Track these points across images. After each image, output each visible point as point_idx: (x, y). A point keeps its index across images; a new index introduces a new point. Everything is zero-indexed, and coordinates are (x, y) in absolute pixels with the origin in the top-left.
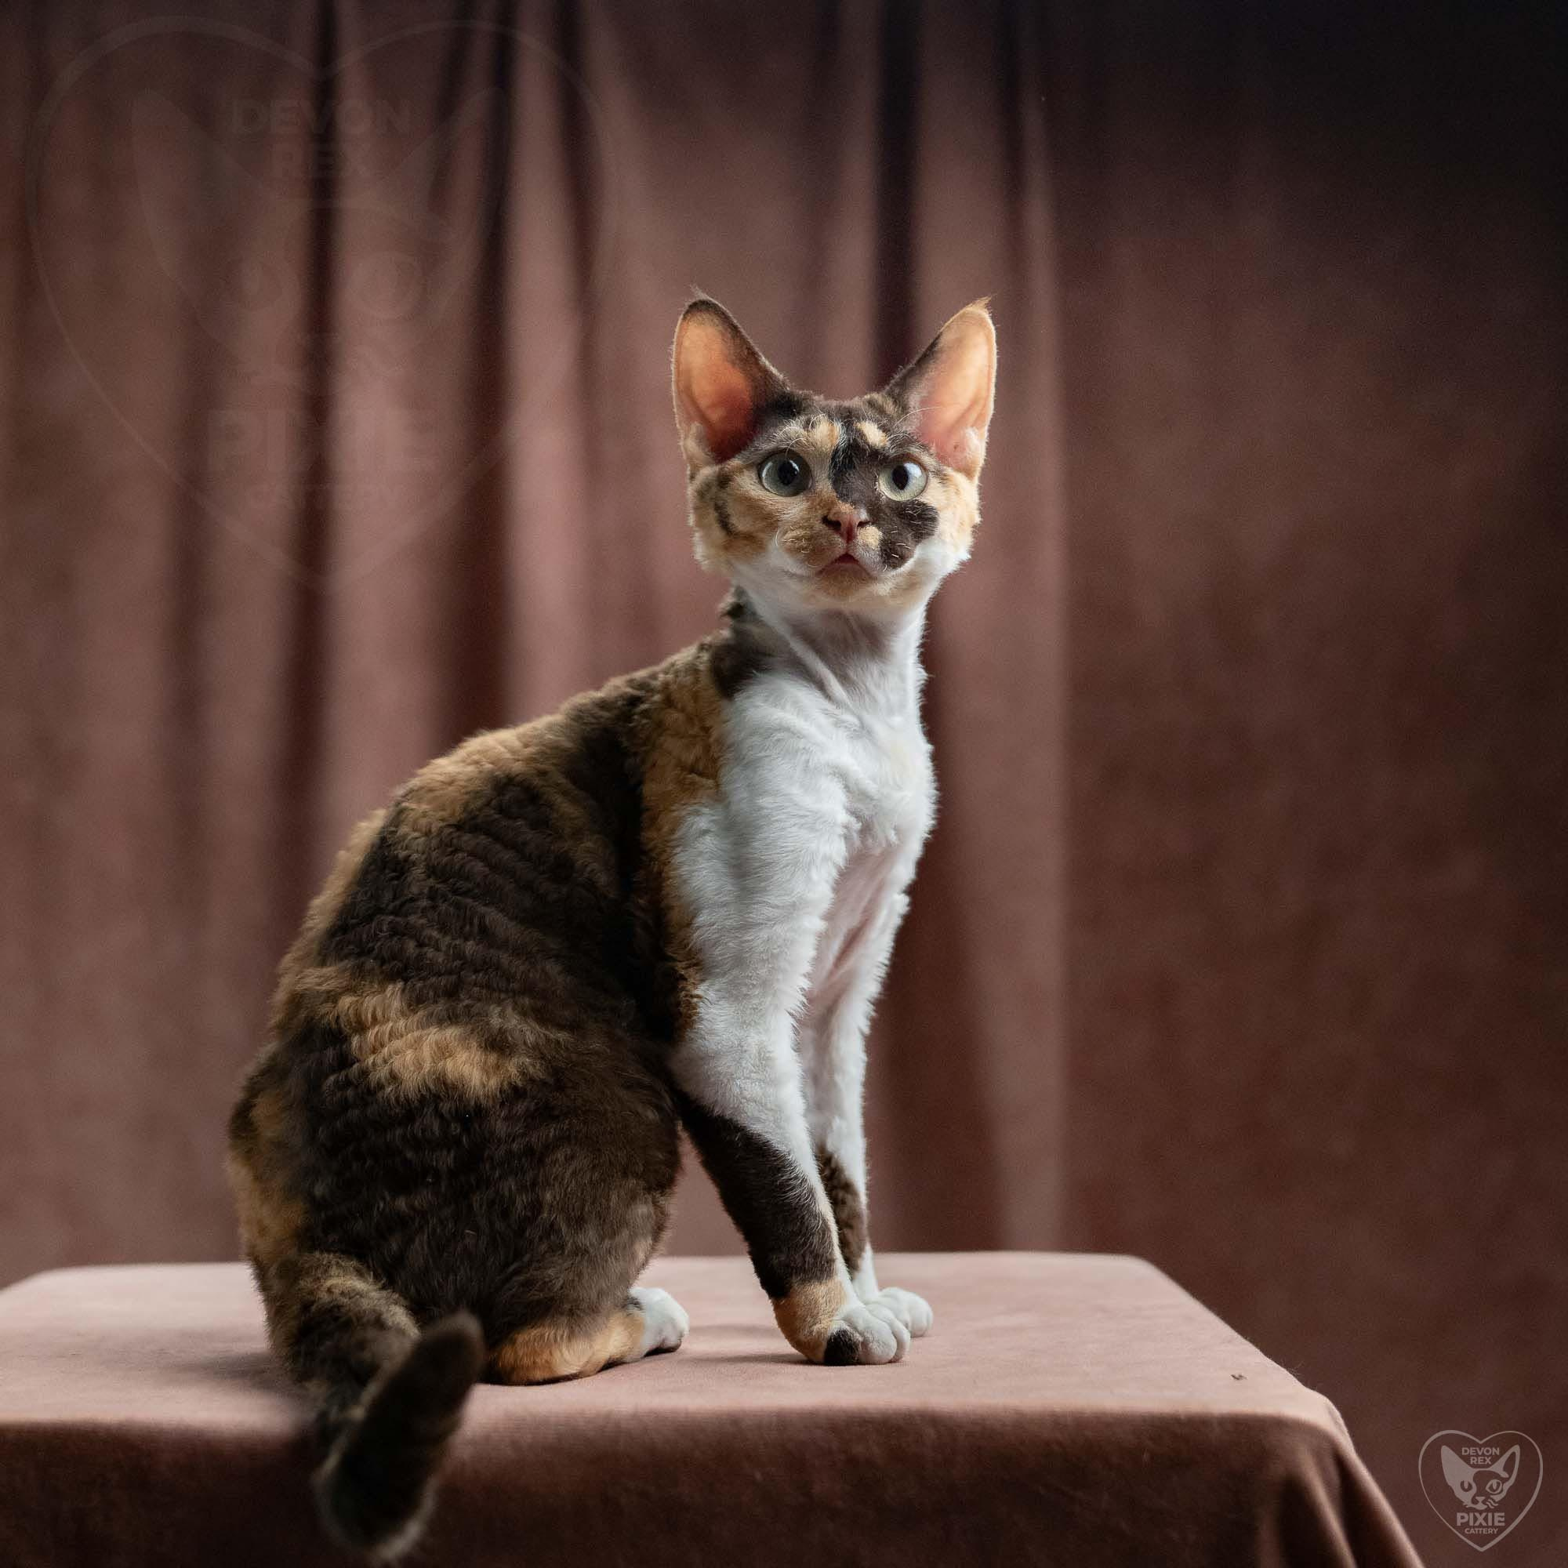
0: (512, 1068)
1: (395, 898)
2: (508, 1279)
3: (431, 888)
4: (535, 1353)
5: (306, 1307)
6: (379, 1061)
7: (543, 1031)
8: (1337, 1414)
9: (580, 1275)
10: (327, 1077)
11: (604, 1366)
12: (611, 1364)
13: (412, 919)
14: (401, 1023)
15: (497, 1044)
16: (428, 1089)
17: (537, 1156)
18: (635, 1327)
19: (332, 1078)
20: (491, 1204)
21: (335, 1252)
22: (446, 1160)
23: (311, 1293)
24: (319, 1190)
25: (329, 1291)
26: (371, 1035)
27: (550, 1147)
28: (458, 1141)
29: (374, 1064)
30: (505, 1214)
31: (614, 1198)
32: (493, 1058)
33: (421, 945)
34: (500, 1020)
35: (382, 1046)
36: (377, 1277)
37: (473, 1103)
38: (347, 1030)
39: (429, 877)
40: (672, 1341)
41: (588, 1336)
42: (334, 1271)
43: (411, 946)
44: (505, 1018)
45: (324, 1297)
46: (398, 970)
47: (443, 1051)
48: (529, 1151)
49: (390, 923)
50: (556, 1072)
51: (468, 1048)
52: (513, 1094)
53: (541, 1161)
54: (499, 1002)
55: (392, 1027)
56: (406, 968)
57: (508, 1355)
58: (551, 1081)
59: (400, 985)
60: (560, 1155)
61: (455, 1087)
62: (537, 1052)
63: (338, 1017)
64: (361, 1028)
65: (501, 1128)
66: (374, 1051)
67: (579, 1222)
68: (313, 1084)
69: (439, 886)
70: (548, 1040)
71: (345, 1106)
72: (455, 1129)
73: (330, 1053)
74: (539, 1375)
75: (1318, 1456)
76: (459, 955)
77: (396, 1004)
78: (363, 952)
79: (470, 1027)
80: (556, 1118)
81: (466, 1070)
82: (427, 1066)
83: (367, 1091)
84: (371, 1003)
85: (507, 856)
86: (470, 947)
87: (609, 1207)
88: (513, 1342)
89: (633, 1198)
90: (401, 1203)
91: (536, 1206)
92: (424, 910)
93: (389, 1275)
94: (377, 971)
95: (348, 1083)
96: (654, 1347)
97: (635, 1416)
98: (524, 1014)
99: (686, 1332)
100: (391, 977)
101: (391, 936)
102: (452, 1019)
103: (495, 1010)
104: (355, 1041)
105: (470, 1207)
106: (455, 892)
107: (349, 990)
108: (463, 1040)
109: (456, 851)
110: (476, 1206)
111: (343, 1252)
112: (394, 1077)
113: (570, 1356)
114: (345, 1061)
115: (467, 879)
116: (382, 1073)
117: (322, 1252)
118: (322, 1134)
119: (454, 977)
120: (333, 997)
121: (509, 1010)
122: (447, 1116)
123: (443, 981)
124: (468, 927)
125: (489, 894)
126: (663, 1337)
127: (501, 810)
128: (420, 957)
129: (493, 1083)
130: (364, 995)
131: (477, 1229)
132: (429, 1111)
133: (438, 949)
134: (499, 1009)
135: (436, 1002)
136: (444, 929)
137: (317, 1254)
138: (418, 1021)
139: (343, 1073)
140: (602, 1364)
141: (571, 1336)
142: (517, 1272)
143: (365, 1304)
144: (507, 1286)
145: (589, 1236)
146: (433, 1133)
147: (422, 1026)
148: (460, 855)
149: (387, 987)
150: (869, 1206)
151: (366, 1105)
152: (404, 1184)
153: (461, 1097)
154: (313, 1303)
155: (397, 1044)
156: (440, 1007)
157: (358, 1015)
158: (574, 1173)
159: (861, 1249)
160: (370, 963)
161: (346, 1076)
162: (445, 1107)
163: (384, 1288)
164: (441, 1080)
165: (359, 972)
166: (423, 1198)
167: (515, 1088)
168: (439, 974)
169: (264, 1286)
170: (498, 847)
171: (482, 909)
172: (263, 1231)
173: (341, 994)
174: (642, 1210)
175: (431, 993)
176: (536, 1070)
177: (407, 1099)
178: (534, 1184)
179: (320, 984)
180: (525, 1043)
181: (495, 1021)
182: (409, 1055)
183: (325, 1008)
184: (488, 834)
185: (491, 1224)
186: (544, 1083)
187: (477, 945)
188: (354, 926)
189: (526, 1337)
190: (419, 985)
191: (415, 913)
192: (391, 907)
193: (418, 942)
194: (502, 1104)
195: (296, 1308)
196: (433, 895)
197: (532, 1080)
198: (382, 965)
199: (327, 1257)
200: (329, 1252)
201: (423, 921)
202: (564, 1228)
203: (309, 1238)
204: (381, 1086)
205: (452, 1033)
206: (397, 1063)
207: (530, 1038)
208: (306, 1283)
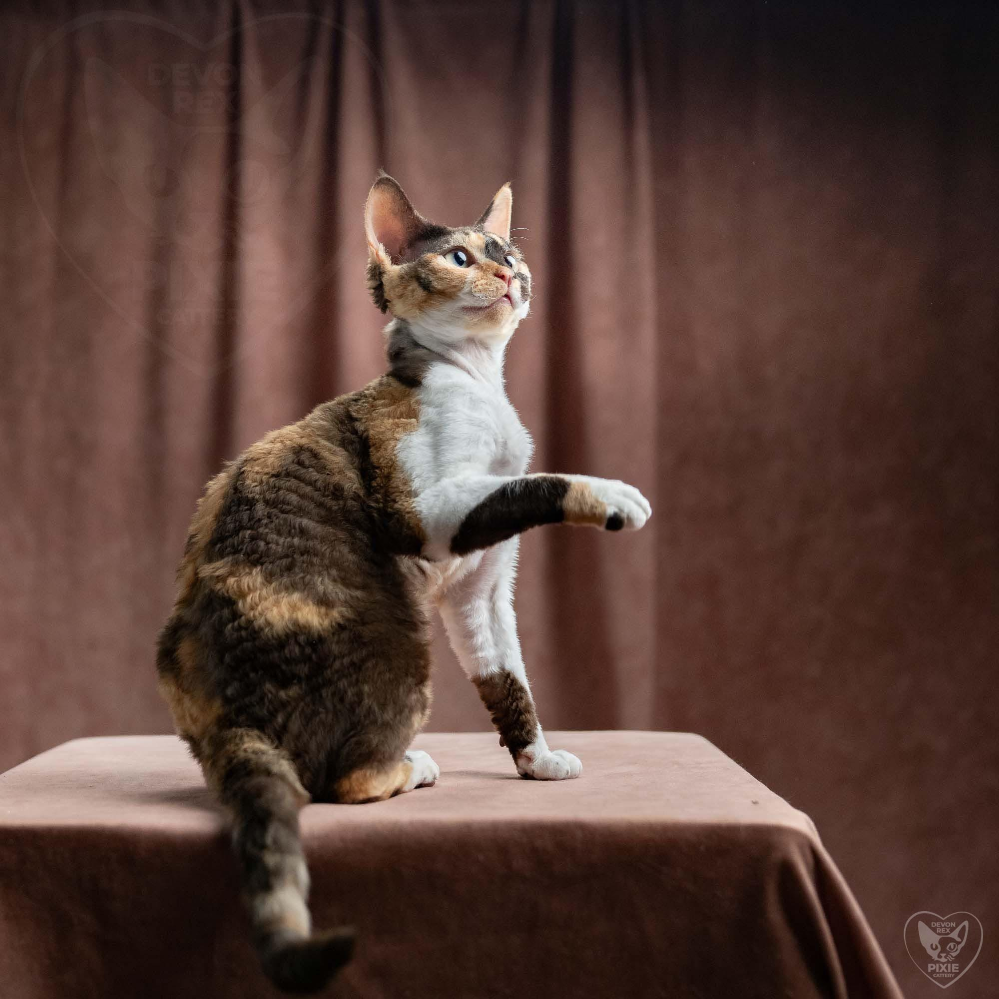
0: (335, 614)
1: (250, 520)
2: (347, 740)
3: (268, 513)
4: (361, 784)
5: (230, 760)
6: (257, 614)
7: (348, 591)
9: (386, 737)
10: (226, 625)
11: (393, 793)
12: (397, 793)
13: (261, 530)
14: (264, 592)
15: (324, 602)
16: (290, 630)
17: (357, 667)
18: (408, 771)
19: (230, 626)
20: (333, 694)
21: (244, 727)
22: (303, 669)
23: (234, 752)
24: (229, 692)
25: (245, 750)
26: (249, 599)
27: (363, 661)
28: (310, 658)
29: (254, 616)
30: (342, 700)
31: (401, 690)
32: (323, 610)
33: (267, 543)
34: (323, 587)
35: (257, 605)
36: (272, 742)
37: (316, 635)
38: (234, 597)
39: (266, 507)
40: (429, 779)
41: (386, 773)
42: (246, 739)
43: (262, 544)
44: (324, 584)
45: (241, 754)
46: (255, 559)
47: (294, 608)
48: (353, 664)
49: (249, 534)
50: (359, 614)
51: (308, 605)
52: (340, 628)
53: (360, 669)
54: (320, 574)
55: (260, 594)
56: (261, 557)
57: (346, 785)
58: (358, 619)
59: (259, 568)
60: (370, 664)
61: (305, 627)
62: (346, 603)
63: (228, 590)
64: (243, 595)
65: (335, 649)
66: (252, 608)
67: (383, 707)
68: (219, 631)
69: (272, 510)
70: (352, 597)
71: (240, 640)
72: (308, 650)
73: (226, 612)
74: (361, 796)
76: (291, 546)
77: (260, 579)
78: (236, 551)
79: (306, 593)
80: (364, 644)
81: (309, 617)
82: (287, 616)
83: (252, 631)
84: (246, 581)
85: (308, 489)
86: (296, 541)
87: (398, 696)
88: (350, 778)
90: (282, 694)
91: (360, 695)
92: (266, 525)
94: (247, 561)
95: (240, 628)
96: (420, 783)
97: (411, 824)
98: (335, 581)
100: (254, 564)
101: (251, 541)
102: (292, 587)
103: (318, 580)
104: (240, 604)
105: (321, 696)
106: (283, 512)
107: (231, 574)
108: (304, 600)
109: (279, 489)
110: (324, 695)
111: (249, 726)
112: (268, 624)
113: (379, 785)
114: (236, 615)
115: (288, 504)
116: (261, 621)
117: (236, 728)
118: (227, 659)
119: (290, 559)
120: (222, 579)
121: (327, 580)
122: (302, 643)
123: (285, 562)
124: (293, 531)
125: (300, 511)
126: (424, 777)
127: (300, 463)
128: (268, 549)
129: (326, 623)
130: (242, 575)
131: (325, 708)
132: (292, 641)
133: (277, 544)
134: (320, 579)
135: (282, 576)
136: (279, 533)
137: (234, 729)
138: (274, 588)
139: (236, 623)
141: (379, 772)
142: (353, 736)
143: (264, 759)
144: (348, 744)
145: (388, 716)
146: (296, 654)
147: (277, 592)
148: (281, 492)
149: (253, 570)
151: (254, 639)
152: (284, 682)
153: (309, 632)
154: (234, 758)
155: (265, 604)
156: (285, 580)
157: (239, 587)
158: (380, 674)
160: (241, 556)
161: (239, 624)
162: (302, 639)
163: (277, 748)
164: (296, 623)
165: (236, 563)
166: (294, 691)
167: (339, 625)
168: (281, 558)
169: (197, 751)
170: (302, 485)
171: (299, 520)
172: (194, 721)
173: (228, 576)
174: (414, 697)
175: (278, 571)
176: (348, 613)
177: (278, 635)
178: (357, 681)
179: (214, 572)
180: (339, 599)
181: (321, 588)
182: (275, 610)
183: (219, 586)
184: (296, 477)
185: (335, 706)
186: (355, 621)
187: (300, 539)
188: (227, 537)
189: (356, 775)
190: (270, 567)
191: (262, 526)
192: (249, 525)
193: (266, 542)
194: (333, 634)
195: (223, 762)
196: (269, 516)
197: (348, 620)
198: (248, 558)
199: (240, 731)
200: (240, 727)
201: (267, 530)
202: (376, 709)
203: (225, 722)
204: (261, 629)
205: (296, 596)
206: (269, 616)
207: (342, 597)
208: (231, 747)
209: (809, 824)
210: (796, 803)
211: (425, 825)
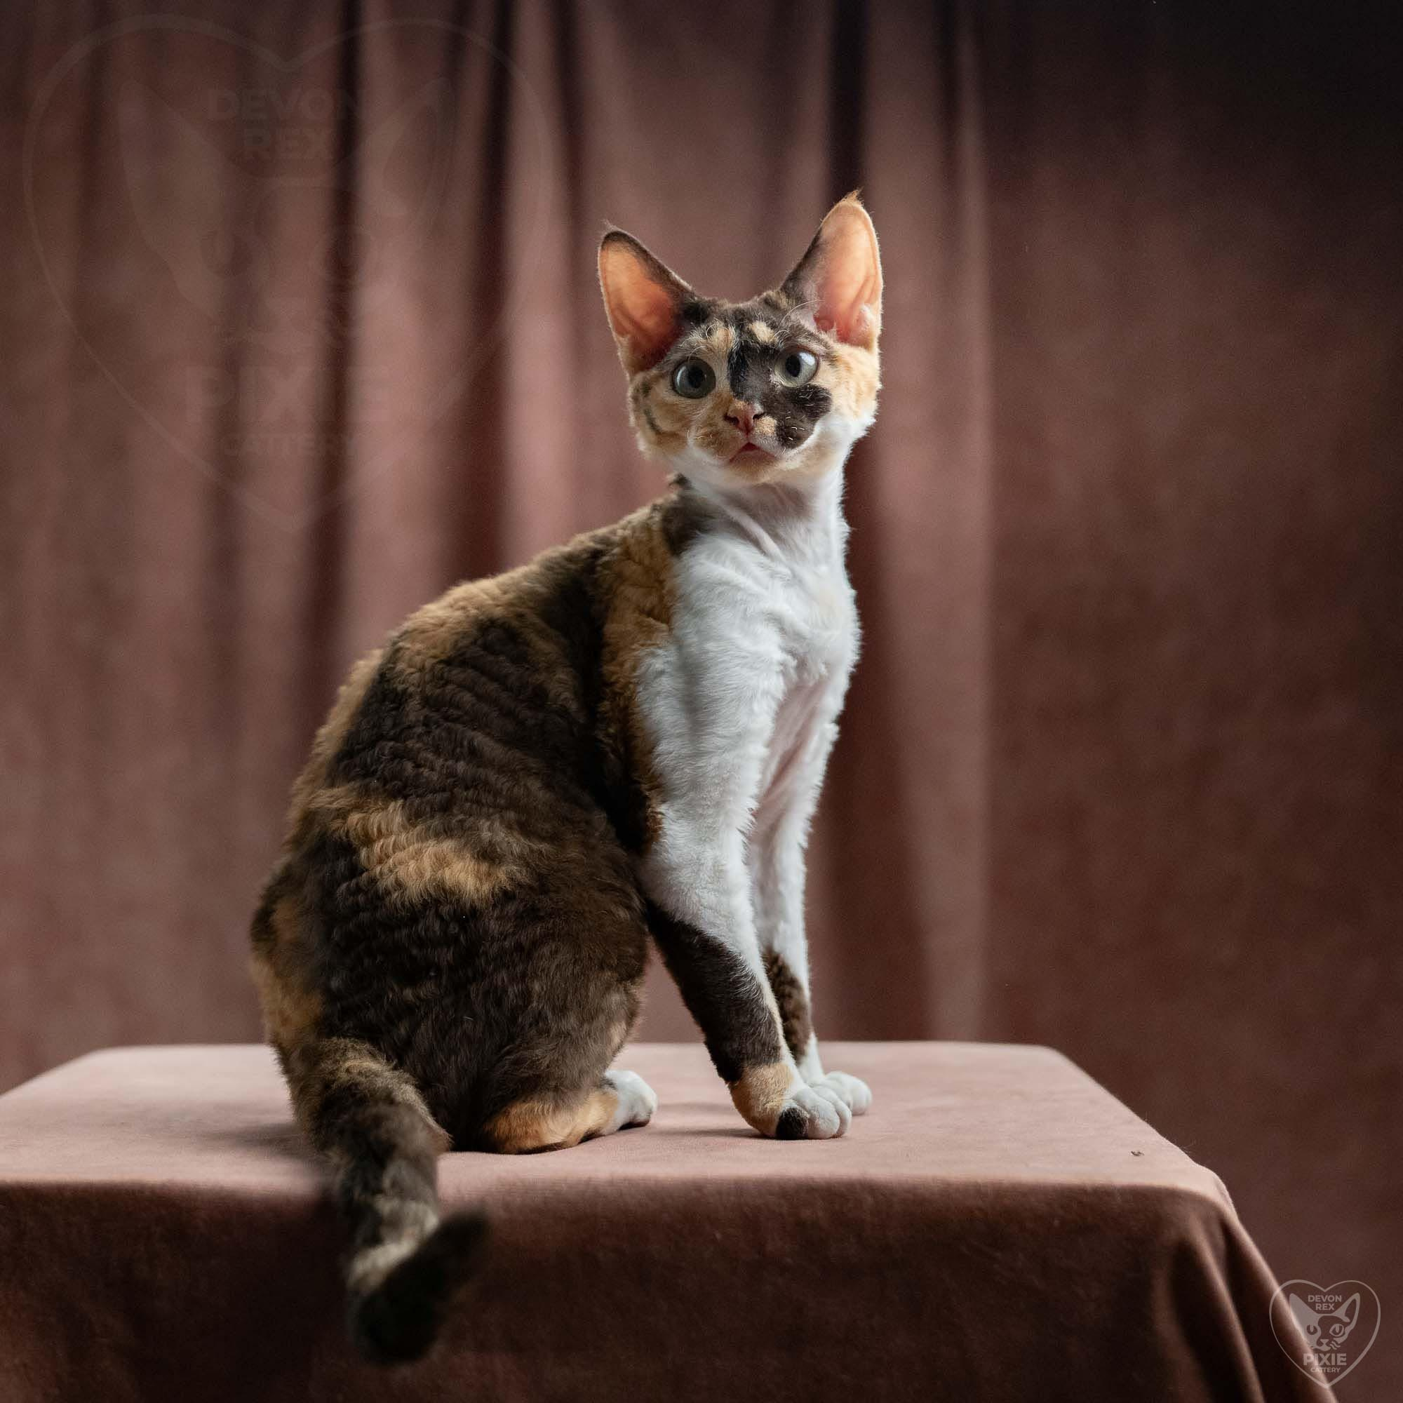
0: (502, 874)
1: (395, 725)
2: (499, 1060)
3: (426, 717)
4: (526, 1125)
5: (327, 1086)
6: (386, 870)
7: (527, 842)
8: (1224, 1187)
9: (564, 1055)
10: (339, 885)
11: (584, 1137)
12: (590, 1136)
13: (410, 744)
14: (403, 837)
15: (488, 855)
16: (430, 895)
17: (525, 952)
18: (610, 1103)
19: (344, 886)
20: (486, 994)
21: (350, 1037)
22: (446, 956)
23: (332, 1073)
24: (335, 983)
25: (348, 1071)
26: (377, 847)
27: (536, 944)
28: (456, 939)
29: (381, 874)
30: (499, 1003)
31: (592, 988)
32: (484, 867)
33: (418, 766)
34: (490, 834)
35: (388, 857)
36: (389, 1059)
37: (468, 905)
38: (356, 843)
39: (424, 707)
40: (642, 1117)
41: (570, 1109)
42: (350, 1054)
43: (409, 766)
44: (492, 831)
45: (344, 1076)
46: (397, 789)
47: (441, 862)
48: (519, 947)
49: (391, 748)
50: (540, 877)
51: (463, 859)
52: (505, 896)
53: (529, 956)
54: (488, 817)
55: (395, 841)
56: (405, 787)
57: (502, 1126)
58: (536, 885)
59: (400, 802)
60: (546, 950)
61: (453, 893)
62: (523, 860)
63: (348, 831)
64: (368, 841)
65: (494, 926)
66: (380, 861)
67: (561, 1011)
68: (328, 891)
69: (432, 714)
70: (532, 851)
71: (356, 909)
72: (454, 929)
73: (342, 865)
74: (530, 1144)
75: (1206, 1222)
76: (452, 774)
77: (398, 819)
78: (367, 773)
79: (463, 841)
80: (541, 919)
81: (462, 877)
82: (428, 875)
83: (376, 897)
84: (376, 819)
85: (493, 687)
86: (461, 766)
87: (587, 996)
88: (507, 1114)
89: (608, 988)
90: (408, 993)
91: (526, 996)
92: (419, 736)
93: (398, 1056)
94: (381, 790)
95: (359, 889)
96: (628, 1121)
97: (611, 1183)
98: (509, 827)
99: (655, 1109)
100: (393, 796)
101: (392, 760)
102: (446, 832)
103: (484, 824)
104: (363, 853)
105: (468, 996)
106: (447, 719)
107: (357, 807)
108: (459, 852)
109: (447, 682)
110: (473, 995)
111: (358, 1037)
112: (399, 885)
113: (556, 1127)
114: (355, 870)
115: (458, 707)
116: (389, 881)
117: (339, 1037)
118: (336, 935)
119: (446, 795)
120: (343, 814)
121: (497, 824)
122: (446, 917)
123: (439, 797)
124: (458, 750)
125: (476, 721)
126: (634, 1112)
127: (485, 647)
128: (418, 776)
129: (486, 888)
130: (371, 811)
131: (474, 1015)
132: (431, 913)
133: (432, 769)
134: (488, 823)
135: (432, 817)
136: (437, 751)
137: (335, 1039)
138: (417, 835)
139: (354, 881)
140: (582, 1136)
141: (557, 1108)
142: (509, 1053)
143: (379, 1083)
144: (500, 1064)
145: (571, 1021)
146: (434, 932)
147: (422, 838)
148: (450, 687)
149: (390, 803)
150: (813, 999)
151: (376, 908)
152: (412, 977)
153: (458, 901)
154: (334, 1081)
155: (400, 855)
156: (436, 822)
157: (365, 828)
158: (558, 966)
159: (807, 1037)
160: (374, 783)
161: (357, 884)
162: (445, 910)
163: (395, 1068)
164: (441, 886)
165: (366, 792)
166: (428, 989)
167: (505, 893)
168: (434, 791)
169: (287, 1069)
170: (484, 679)
171: (470, 733)
172: (285, 1021)
173: (349, 812)
174: (615, 998)
175: (428, 809)
176: (523, 876)
177: (411, 904)
178: (524, 975)
179: (331, 803)
180: (512, 853)
181: (486, 835)
182: (412, 865)
183: (337, 824)
184: (474, 667)
185: (488, 1012)
186: (531, 888)
187: (468, 764)
188: (359, 751)
189: (519, 1110)
190: (417, 801)
191: (413, 738)
192: (392, 733)
193: (415, 762)
194: (494, 906)
195: (318, 1087)
196: (426, 723)
197: (520, 885)
198: (385, 785)
199: (343, 1042)
200: (345, 1037)
201: (418, 745)
202: (550, 1015)
203: (327, 1027)
204: (388, 893)
205: (448, 845)
206: (401, 872)
207: (516, 849)
208: (327, 1065)
209: (1218, 1186)
210: (1200, 1156)
211: (632, 1184)
